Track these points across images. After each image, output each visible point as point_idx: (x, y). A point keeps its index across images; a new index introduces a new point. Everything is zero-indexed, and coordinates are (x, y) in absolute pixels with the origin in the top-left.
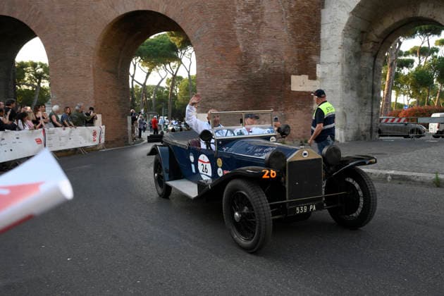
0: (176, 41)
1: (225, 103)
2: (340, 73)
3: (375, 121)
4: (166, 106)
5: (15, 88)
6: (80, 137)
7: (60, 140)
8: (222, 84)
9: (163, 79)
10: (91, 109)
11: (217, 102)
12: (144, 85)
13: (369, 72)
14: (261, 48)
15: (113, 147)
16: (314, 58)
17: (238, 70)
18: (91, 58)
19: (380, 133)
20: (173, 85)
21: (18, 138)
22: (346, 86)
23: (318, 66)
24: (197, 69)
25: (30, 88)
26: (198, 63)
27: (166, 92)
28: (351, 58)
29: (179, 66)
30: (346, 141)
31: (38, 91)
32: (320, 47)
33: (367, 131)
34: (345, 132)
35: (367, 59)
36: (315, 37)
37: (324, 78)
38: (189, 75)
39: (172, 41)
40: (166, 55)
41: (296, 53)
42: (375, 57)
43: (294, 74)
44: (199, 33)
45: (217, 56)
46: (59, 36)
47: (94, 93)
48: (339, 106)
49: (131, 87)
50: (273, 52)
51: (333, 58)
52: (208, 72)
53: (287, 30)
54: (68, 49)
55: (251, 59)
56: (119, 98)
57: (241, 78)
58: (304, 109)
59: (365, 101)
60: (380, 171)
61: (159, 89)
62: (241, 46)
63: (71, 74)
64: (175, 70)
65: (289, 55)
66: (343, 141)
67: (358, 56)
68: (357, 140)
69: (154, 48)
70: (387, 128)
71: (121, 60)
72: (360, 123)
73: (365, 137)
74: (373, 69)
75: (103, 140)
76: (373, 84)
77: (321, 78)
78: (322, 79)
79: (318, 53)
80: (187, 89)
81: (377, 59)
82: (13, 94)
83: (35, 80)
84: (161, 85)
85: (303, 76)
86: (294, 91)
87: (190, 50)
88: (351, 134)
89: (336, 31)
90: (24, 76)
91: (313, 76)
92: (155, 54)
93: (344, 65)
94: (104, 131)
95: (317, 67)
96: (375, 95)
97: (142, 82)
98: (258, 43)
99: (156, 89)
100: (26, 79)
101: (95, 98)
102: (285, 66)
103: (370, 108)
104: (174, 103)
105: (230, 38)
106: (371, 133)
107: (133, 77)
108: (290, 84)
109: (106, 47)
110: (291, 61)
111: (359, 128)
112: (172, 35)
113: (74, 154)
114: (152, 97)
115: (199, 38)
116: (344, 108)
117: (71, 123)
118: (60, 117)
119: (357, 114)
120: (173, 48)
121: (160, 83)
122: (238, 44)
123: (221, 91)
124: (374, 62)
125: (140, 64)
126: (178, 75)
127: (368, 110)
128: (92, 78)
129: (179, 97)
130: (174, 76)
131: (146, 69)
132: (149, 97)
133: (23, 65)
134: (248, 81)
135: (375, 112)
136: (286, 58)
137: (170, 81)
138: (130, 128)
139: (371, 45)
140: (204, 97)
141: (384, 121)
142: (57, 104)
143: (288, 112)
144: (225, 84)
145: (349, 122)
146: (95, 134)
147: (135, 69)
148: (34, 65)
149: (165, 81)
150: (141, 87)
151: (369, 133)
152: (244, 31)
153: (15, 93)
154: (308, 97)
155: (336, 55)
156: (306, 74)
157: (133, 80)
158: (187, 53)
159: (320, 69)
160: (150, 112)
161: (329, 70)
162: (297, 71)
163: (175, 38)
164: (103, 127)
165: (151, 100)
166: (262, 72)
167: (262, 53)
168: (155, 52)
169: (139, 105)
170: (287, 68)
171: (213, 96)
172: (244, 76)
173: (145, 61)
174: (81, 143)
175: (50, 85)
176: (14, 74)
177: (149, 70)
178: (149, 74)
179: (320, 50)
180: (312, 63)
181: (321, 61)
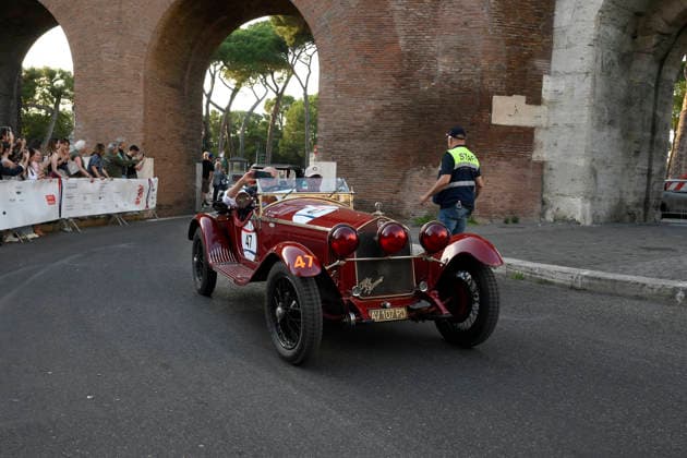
0: (286, 33)
1: (367, 144)
2: (588, 93)
3: (656, 187)
4: (263, 150)
5: (20, 112)
6: (117, 196)
7: (85, 199)
8: (364, 110)
9: (259, 101)
11: (352, 142)
12: (227, 111)
13: (648, 91)
14: (437, 45)
15: (170, 216)
16: (539, 63)
17: (394, 85)
18: (142, 62)
19: (665, 210)
20: (276, 112)
21: (18, 193)
22: (599, 119)
23: (546, 78)
24: (321, 82)
25: (43, 112)
26: (321, 71)
27: (264, 123)
28: (612, 64)
29: (289, 77)
30: (594, 222)
31: (55, 118)
32: (552, 43)
33: (637, 205)
34: (592, 204)
35: (645, 67)
36: (544, 23)
37: (556, 102)
38: (305, 95)
39: (278, 33)
40: (266, 58)
41: (504, 55)
42: (662, 62)
43: (499, 94)
44: (328, 18)
45: (357, 59)
46: (93, 23)
47: (144, 121)
48: (585, 156)
49: (204, 113)
50: (461, 51)
51: (577, 65)
52: (339, 88)
53: (489, 12)
54: (105, 45)
55: (419, 64)
56: (183, 131)
57: (398, 100)
58: (515, 160)
59: (635, 147)
60: (663, 282)
61: (251, 119)
62: (402, 42)
63: (109, 88)
64: (281, 86)
65: (490, 57)
66: (588, 223)
67: (626, 59)
68: (618, 222)
69: (248, 46)
70: (679, 202)
71: (189, 67)
72: (624, 189)
73: (633, 216)
74: (657, 86)
75: (152, 205)
76: (655, 115)
77: (551, 102)
78: (553, 104)
79: (549, 58)
80: (301, 120)
81: (666, 67)
82: (16, 120)
83: (52, 99)
84: (256, 111)
85: (515, 96)
86: (496, 125)
87: (310, 49)
88: (605, 208)
89: (584, 12)
90: (35, 93)
91: (535, 98)
92: (250, 55)
93: (597, 77)
94: (156, 186)
95: (544, 83)
96: (657, 137)
97: (224, 106)
98: (433, 34)
99: (248, 118)
100: (37, 97)
101: (144, 130)
102: (482, 78)
103: (646, 161)
104: (275, 145)
105: (381, 26)
106: (646, 209)
107: (209, 96)
108: (491, 111)
109: (167, 42)
110: (493, 68)
111: (621, 199)
112: (279, 23)
113: (106, 224)
114: (239, 132)
115: (326, 26)
116: (594, 160)
117: (104, 171)
119: (620, 171)
120: (281, 46)
121: (254, 107)
122: (396, 36)
123: (360, 123)
124: (660, 72)
125: (223, 74)
126: (286, 94)
127: (642, 164)
128: (141, 96)
129: (286, 133)
130: (280, 96)
131: (232, 82)
132: (235, 132)
133: (34, 74)
134: (412, 105)
135: (656, 169)
136: (484, 63)
137: (272, 104)
138: (199, 183)
139: (654, 41)
140: (330, 133)
141: (673, 187)
142: (83, 139)
143: (484, 164)
144: (368, 109)
145: (601, 186)
146: (141, 191)
147: (213, 81)
148: (51, 74)
149: (263, 103)
150: (221, 113)
151: (641, 210)
152: (407, 13)
154: (523, 137)
155: (582, 59)
156: (522, 94)
157: (209, 101)
158: (303, 54)
159: (548, 86)
160: (235, 159)
161: (567, 85)
162: (504, 87)
163: (285, 29)
164: (155, 181)
165: (237, 138)
166: (439, 89)
167: (440, 54)
168: (249, 52)
169: (218, 146)
170: (486, 81)
171: (346, 131)
172: (405, 96)
173: (231, 69)
174: (117, 206)
175: (73, 108)
176: (18, 87)
177: (237, 84)
178: (235, 91)
179: (551, 49)
180: (534, 73)
181: (553, 70)
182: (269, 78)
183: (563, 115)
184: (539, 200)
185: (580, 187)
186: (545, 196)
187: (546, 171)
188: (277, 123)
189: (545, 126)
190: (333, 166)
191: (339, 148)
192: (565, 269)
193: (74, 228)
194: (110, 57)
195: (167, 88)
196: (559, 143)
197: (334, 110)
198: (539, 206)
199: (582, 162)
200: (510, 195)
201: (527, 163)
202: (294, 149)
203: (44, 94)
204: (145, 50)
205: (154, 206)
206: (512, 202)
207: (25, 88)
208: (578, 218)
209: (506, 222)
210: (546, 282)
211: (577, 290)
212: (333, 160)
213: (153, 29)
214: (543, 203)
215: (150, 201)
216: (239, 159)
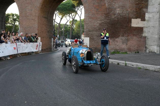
1: (98, 33)
2: (158, 17)
4: (69, 34)
5: (5, 25)
6: (31, 47)
7: (23, 48)
8: (97, 24)
9: (68, 21)
10: (36, 34)
11: (93, 32)
12: (59, 24)
14: (117, 5)
15: (45, 52)
16: (144, 10)
17: (105, 16)
18: (37, 12)
20: (73, 24)
21: (6, 47)
23: (146, 14)
24: (85, 16)
25: (11, 25)
26: (85, 13)
27: (69, 27)
29: (76, 15)
31: (14, 26)
32: (148, 4)
37: (149, 20)
38: (80, 19)
39: (73, 3)
40: (70, 9)
41: (135, 8)
43: (133, 18)
45: (95, 10)
47: (38, 27)
49: (54, 25)
50: (123, 7)
51: (155, 10)
52: (90, 18)
54: (27, 7)
55: (111, 11)
56: (48, 30)
57: (106, 20)
58: (138, 36)
61: (66, 26)
62: (107, 5)
63: (28, 19)
64: (74, 17)
65: (131, 8)
66: (158, 53)
69: (65, 6)
71: (50, 13)
75: (40, 49)
78: (148, 21)
79: (146, 7)
80: (79, 26)
83: (13, 22)
84: (67, 24)
85: (138, 19)
86: (132, 27)
90: (9, 20)
91: (143, 19)
92: (65, 9)
94: (41, 45)
97: (59, 23)
98: (115, 3)
99: (65, 25)
100: (9, 21)
101: (38, 30)
104: (72, 33)
107: (55, 20)
108: (131, 22)
109: (44, 6)
110: (132, 11)
113: (28, 55)
114: (63, 29)
118: (23, 38)
120: (73, 6)
121: (67, 23)
122: (105, 3)
123: (96, 27)
125: (58, 14)
126: (75, 19)
128: (37, 21)
129: (75, 30)
130: (73, 19)
131: (61, 16)
132: (62, 30)
133: (8, 15)
134: (109, 22)
136: (129, 10)
137: (71, 22)
140: (87, 30)
143: (129, 37)
144: (98, 23)
146: (37, 46)
147: (56, 16)
148: (13, 15)
150: (58, 25)
153: (5, 27)
154: (140, 30)
155: (156, 8)
156: (140, 18)
157: (55, 21)
158: (80, 8)
159: (147, 16)
160: (62, 36)
161: (152, 16)
162: (135, 16)
163: (74, 2)
164: (41, 43)
165: (62, 31)
166: (117, 17)
167: (117, 8)
168: (65, 8)
169: (57, 33)
170: (130, 15)
171: (92, 29)
172: (108, 20)
173: (60, 13)
174: (31, 50)
175: (19, 24)
176: (5, 19)
177: (62, 17)
178: (62, 19)
179: (148, 6)
180: (143, 12)
181: (148, 11)
182: (70, 15)
183: (151, 24)
184: (145, 47)
185: (156, 43)
186: (146, 46)
187: (146, 39)
188: (73, 27)
189: (146, 27)
190: (88, 38)
191: (90, 34)
192: (153, 66)
193: (20, 56)
194: (29, 11)
195: (44, 18)
196: (150, 31)
197: (89, 24)
198: (145, 48)
199: (156, 36)
200: (136, 45)
201: (141, 37)
202: (77, 34)
203: (11, 20)
204: (38, 9)
205: (41, 50)
206: (137, 47)
207: (6, 19)
208: (156, 51)
209: (136, 53)
210: (147, 70)
211: (156, 72)
212: (88, 37)
213: (40, 3)
214: (146, 47)
215: (40, 48)
216: (63, 37)
